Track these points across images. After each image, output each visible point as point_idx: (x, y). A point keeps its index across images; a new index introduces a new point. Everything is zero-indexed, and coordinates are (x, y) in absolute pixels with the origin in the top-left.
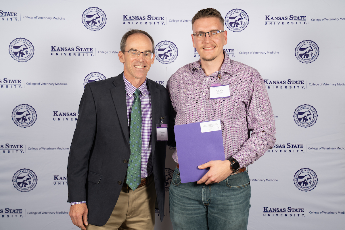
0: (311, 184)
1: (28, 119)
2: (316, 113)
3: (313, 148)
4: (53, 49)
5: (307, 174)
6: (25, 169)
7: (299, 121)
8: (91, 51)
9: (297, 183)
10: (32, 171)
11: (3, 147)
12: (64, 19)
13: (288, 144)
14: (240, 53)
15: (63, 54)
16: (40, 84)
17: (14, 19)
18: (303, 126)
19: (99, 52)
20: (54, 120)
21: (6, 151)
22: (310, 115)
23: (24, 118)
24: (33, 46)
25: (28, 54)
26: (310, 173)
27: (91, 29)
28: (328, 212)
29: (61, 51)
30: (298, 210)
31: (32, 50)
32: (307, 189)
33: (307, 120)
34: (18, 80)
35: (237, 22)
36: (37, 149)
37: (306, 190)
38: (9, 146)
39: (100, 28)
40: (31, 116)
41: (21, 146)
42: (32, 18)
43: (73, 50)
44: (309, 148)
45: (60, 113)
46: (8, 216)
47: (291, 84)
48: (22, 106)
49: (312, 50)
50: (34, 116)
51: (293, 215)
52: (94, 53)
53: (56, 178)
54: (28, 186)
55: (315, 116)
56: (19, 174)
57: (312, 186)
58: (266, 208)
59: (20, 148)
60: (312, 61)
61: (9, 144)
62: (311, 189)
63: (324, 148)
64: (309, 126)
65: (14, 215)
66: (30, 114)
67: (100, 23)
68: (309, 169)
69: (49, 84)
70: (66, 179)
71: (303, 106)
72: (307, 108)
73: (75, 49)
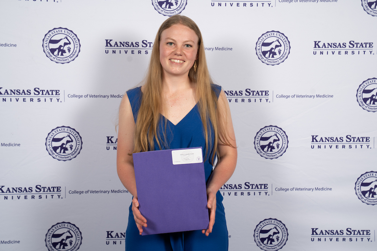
5: (373, 179)
7: (364, 103)
9: (359, 192)
18: (370, 110)
30: (361, 233)
33: (376, 100)
45: (6, 90)
51: (354, 239)
58: (315, 230)
70: (16, 191)
71: (371, 80)
72: (376, 82)
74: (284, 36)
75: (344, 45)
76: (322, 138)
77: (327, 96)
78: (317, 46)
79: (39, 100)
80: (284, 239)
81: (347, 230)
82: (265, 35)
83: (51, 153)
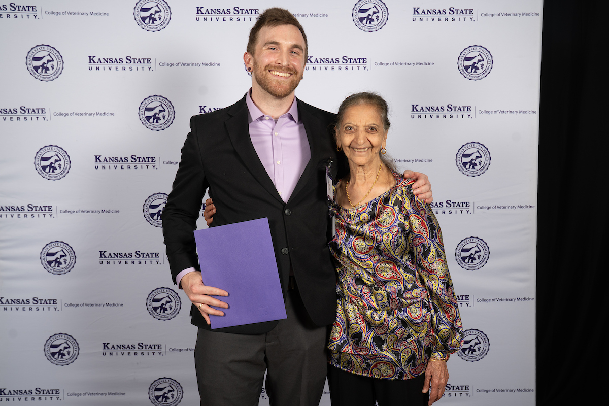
0: (480, 259)
1: (58, 168)
2: (488, 155)
3: (484, 207)
4: (92, 61)
5: (474, 245)
6: (57, 241)
7: (463, 167)
8: (148, 63)
9: (459, 258)
10: (67, 244)
11: (24, 209)
12: (107, 14)
13: (447, 201)
14: (376, 64)
15: (107, 68)
16: (74, 114)
17: (31, 16)
18: (470, 174)
19: (161, 64)
20: (97, 168)
21: (29, 215)
22: (480, 159)
23: (53, 165)
24: (62, 57)
25: (55, 69)
26: (479, 243)
27: (148, 29)
28: (502, 299)
29: (104, 64)
30: (460, 298)
31: (60, 63)
32: (474, 267)
33: (475, 165)
34: (42, 109)
35: (370, 17)
36: (73, 212)
37: (472, 268)
38: (33, 207)
39: (161, 28)
40: (62, 163)
41: (50, 208)
42: (60, 13)
43: (121, 62)
44: (479, 207)
45: (105, 158)
46: (38, 309)
47: (453, 111)
48: (48, 148)
49: (483, 60)
50: (66, 163)
53: (102, 254)
54: (63, 266)
55: (487, 159)
56: (49, 248)
57: (481, 262)
59: (49, 210)
60: (482, 76)
61: (32, 205)
62: (479, 266)
63: (499, 207)
64: (478, 174)
65: (46, 308)
66: (60, 160)
67: (162, 20)
68: (477, 238)
69: (87, 114)
70: (117, 257)
71: (470, 144)
72: (476, 147)
73: (125, 60)
75: (442, 108)
77: (426, 161)
79: (136, 167)
83: (148, 220)
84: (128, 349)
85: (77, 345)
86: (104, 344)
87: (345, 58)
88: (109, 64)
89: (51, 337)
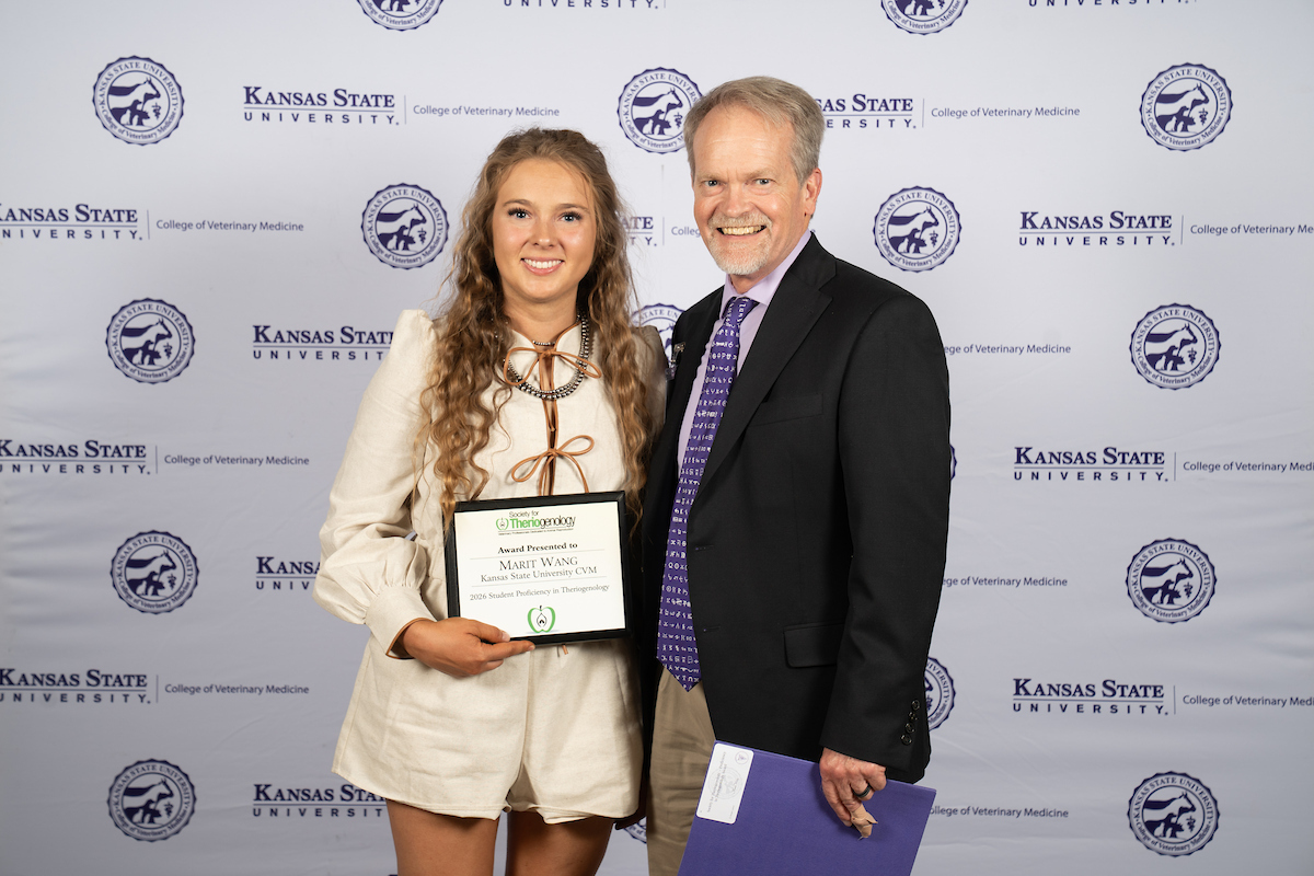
0: (1192, 596)
1: (163, 354)
2: (1214, 336)
3: (1200, 466)
4: (252, 99)
5: (1175, 559)
6: (154, 532)
7: (1149, 367)
8: (386, 105)
9: (1137, 592)
10: (179, 539)
11: (77, 453)
13: (1106, 450)
14: (936, 113)
15: (287, 115)
16: (206, 225)
18: (1165, 384)
19: (418, 110)
20: (257, 355)
21: (89, 467)
22: (1192, 345)
23: (151, 347)
24: (180, 88)
25: (162, 117)
26: (1187, 555)
27: (388, 24)
28: (1252, 698)
29: (281, 106)
30: (1141, 692)
31: (175, 102)
32: (1175, 615)
33: (1179, 360)
34: (129, 212)
36: (198, 460)
37: (1171, 618)
38: (98, 448)
39: (419, 21)
40: (174, 342)
41: (139, 450)
43: (322, 103)
44: (1188, 466)
45: (279, 332)
46: (98, 698)
47: (1124, 228)
48: (140, 305)
49: (1206, 101)
50: (183, 341)
51: (1122, 707)
52: (397, 112)
53: (263, 564)
54: (167, 592)
55: (1211, 346)
56: (134, 549)
57: (1194, 603)
58: (1021, 683)
59: (138, 455)
60: (1203, 141)
61: (96, 443)
62: (1189, 614)
63: (1241, 467)
64: (1187, 383)
65: (119, 696)
66: (170, 335)
67: (422, 4)
68: (1183, 541)
69: (237, 226)
70: (300, 571)
71: (1167, 310)
72: (1181, 316)
73: (331, 98)
74: (944, 201)
75: (1098, 221)
76: (1041, 454)
77: (1055, 350)
78: (1028, 224)
79: (352, 356)
80: (944, 706)
81: (1105, 684)
82: (898, 197)
84: (317, 801)
85: (190, 790)
86: (258, 786)
87: (859, 98)
88: (292, 106)
89: (127, 769)
